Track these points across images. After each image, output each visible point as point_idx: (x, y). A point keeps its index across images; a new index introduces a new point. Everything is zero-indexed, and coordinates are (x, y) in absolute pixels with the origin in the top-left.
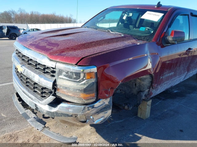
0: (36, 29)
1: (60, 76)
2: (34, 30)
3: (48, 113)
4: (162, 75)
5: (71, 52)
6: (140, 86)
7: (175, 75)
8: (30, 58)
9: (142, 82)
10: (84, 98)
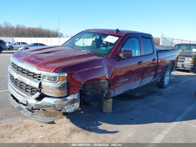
0: (22, 43)
1: (44, 80)
2: (20, 44)
3: (36, 105)
4: (118, 80)
5: (51, 64)
6: (102, 88)
7: (130, 81)
8: (24, 68)
9: (104, 85)
10: (59, 93)
